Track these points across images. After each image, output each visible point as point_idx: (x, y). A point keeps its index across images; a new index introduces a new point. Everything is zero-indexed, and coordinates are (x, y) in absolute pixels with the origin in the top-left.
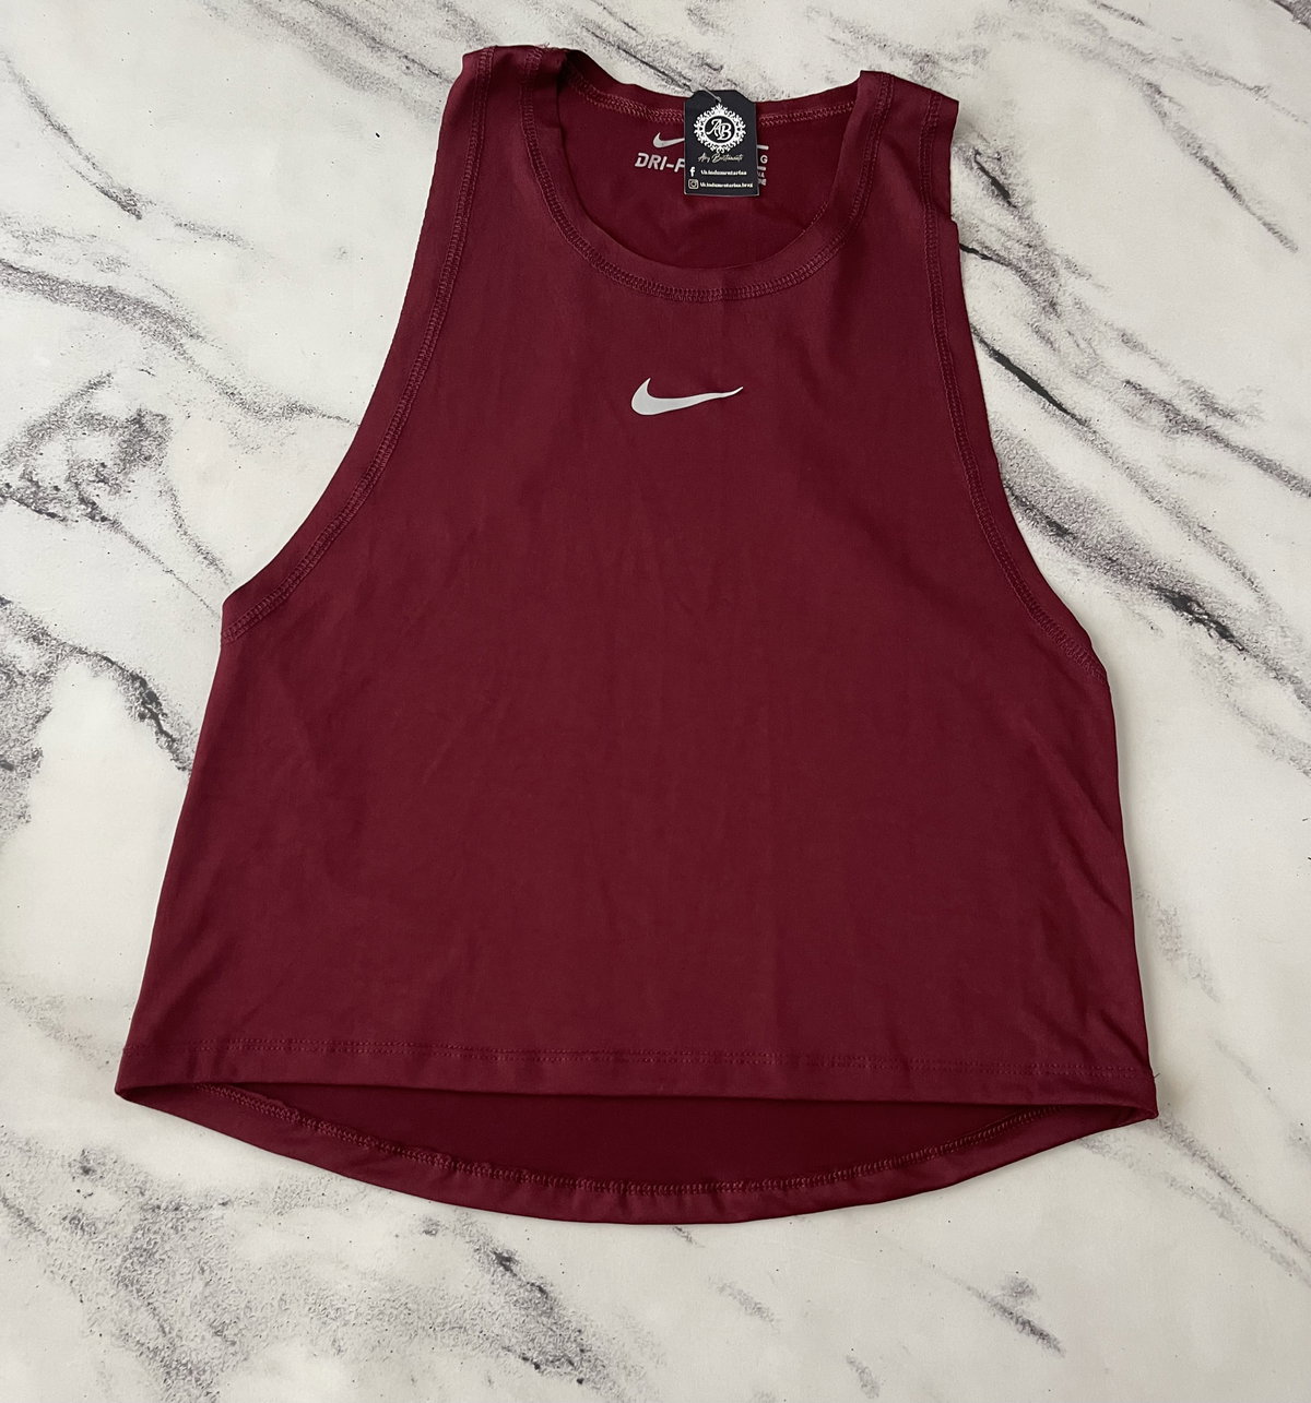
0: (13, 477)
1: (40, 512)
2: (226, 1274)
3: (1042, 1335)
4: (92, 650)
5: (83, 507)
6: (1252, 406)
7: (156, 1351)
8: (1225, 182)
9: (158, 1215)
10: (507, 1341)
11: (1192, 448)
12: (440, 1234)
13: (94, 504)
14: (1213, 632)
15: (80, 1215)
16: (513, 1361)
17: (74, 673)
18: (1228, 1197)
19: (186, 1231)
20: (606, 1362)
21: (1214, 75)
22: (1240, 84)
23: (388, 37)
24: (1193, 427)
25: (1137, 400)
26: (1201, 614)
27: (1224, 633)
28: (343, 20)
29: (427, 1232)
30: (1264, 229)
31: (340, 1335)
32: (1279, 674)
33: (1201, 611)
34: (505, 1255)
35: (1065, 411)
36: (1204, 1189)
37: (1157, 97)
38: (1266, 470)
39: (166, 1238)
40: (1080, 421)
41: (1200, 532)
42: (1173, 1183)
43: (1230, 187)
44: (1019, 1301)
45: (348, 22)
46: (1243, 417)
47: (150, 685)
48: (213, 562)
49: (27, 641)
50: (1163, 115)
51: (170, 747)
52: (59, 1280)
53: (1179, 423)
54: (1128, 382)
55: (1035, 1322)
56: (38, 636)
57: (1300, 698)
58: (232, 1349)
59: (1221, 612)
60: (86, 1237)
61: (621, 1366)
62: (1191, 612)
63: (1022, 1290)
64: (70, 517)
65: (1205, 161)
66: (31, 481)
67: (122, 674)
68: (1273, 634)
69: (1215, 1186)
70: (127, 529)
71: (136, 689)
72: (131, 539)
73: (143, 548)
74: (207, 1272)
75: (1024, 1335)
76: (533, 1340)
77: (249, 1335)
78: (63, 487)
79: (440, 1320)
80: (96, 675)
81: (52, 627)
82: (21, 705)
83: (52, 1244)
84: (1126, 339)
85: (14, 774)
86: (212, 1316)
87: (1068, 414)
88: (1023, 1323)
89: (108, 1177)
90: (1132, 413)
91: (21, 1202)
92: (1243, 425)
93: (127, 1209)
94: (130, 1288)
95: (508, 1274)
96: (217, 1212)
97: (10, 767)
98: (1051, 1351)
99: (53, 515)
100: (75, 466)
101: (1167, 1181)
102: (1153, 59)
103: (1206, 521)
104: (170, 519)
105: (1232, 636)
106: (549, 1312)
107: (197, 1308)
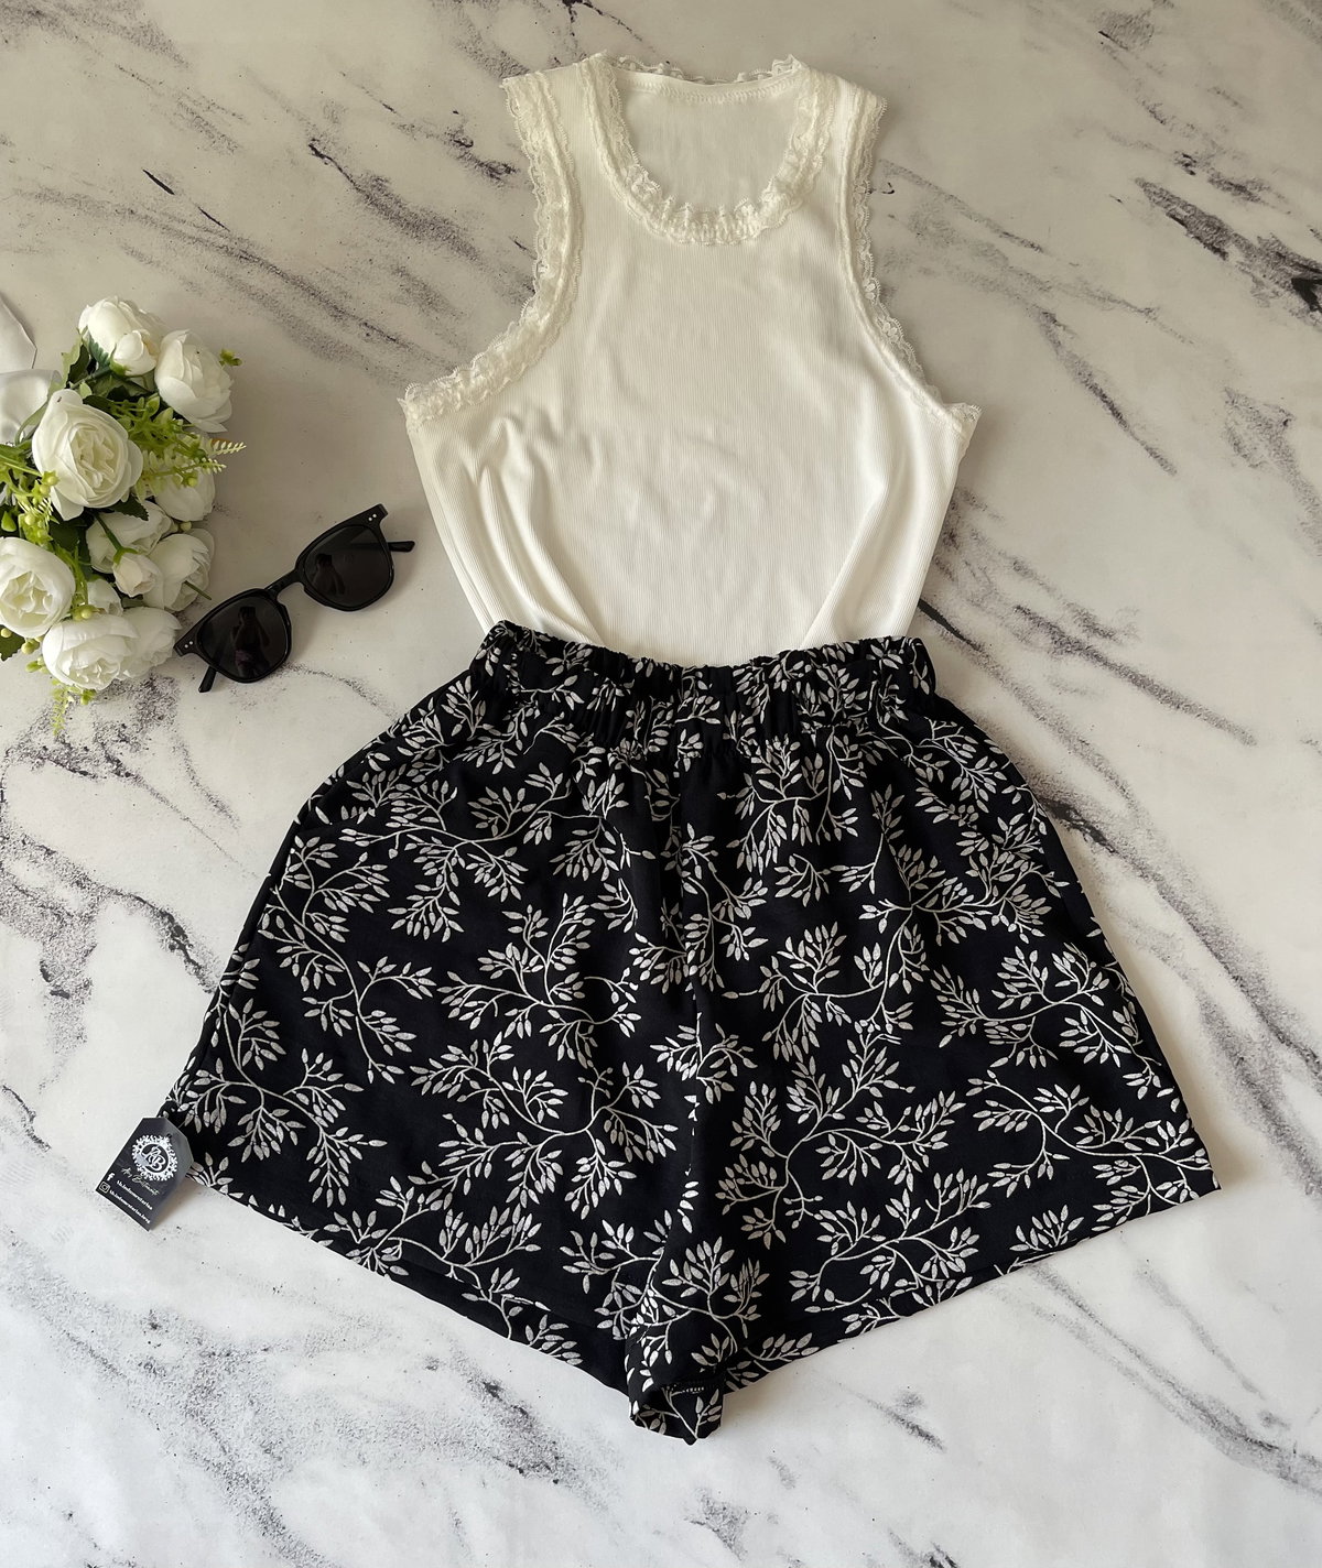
0: (48, 740)
1: (74, 771)
2: (270, 1405)
3: (928, 1437)
4: (126, 892)
5: (110, 764)
6: (1129, 625)
7: (219, 1466)
8: (1112, 408)
9: (214, 1360)
10: (496, 1451)
11: (1076, 669)
12: (440, 1369)
13: (118, 761)
14: (1088, 837)
15: (152, 1362)
16: (502, 1468)
17: (113, 911)
18: (1084, 1321)
19: (237, 1372)
20: (576, 1467)
21: (1107, 299)
22: (1131, 307)
23: (348, 305)
24: (1077, 647)
25: (1026, 624)
26: (1077, 821)
27: (1098, 837)
28: (307, 290)
29: (429, 1368)
30: (1147, 454)
31: (363, 1450)
32: (1144, 872)
33: (1078, 818)
34: (492, 1384)
35: (961, 637)
36: (1064, 1316)
37: (1052, 325)
38: (1139, 686)
39: (221, 1378)
40: (974, 646)
41: (1080, 746)
42: (1038, 1312)
43: (1116, 413)
44: (910, 1410)
45: (313, 293)
46: (1120, 636)
47: (177, 920)
48: (222, 809)
49: (72, 885)
50: (1057, 344)
51: (197, 973)
52: (139, 1414)
53: (1064, 644)
54: (1019, 608)
55: (923, 1427)
56: (81, 882)
57: (1161, 893)
58: (279, 1464)
59: (1095, 818)
60: (158, 1378)
61: (589, 1468)
62: (1069, 819)
63: (912, 1402)
64: (99, 774)
65: (1094, 388)
66: (64, 743)
67: (153, 912)
68: (1140, 837)
69: (1073, 1313)
70: (147, 782)
71: (165, 924)
72: (153, 792)
73: (162, 800)
74: (255, 1404)
75: (913, 1437)
76: (517, 1451)
77: (292, 1452)
78: (92, 747)
79: (442, 1437)
80: (131, 913)
81: (92, 873)
82: (72, 942)
83: (131, 1385)
84: (1019, 567)
85: (70, 1001)
86: (261, 1438)
87: (964, 640)
88: (913, 1428)
89: (172, 1331)
90: (1023, 638)
91: (105, 1352)
92: (1120, 644)
93: (189, 1356)
94: (196, 1418)
95: (496, 1399)
96: (260, 1356)
97: (67, 996)
98: (936, 1449)
99: (85, 773)
100: (100, 728)
101: (1033, 1310)
102: (1050, 288)
103: (1086, 734)
104: (184, 772)
105: (1105, 840)
106: (530, 1429)
107: (250, 1432)
